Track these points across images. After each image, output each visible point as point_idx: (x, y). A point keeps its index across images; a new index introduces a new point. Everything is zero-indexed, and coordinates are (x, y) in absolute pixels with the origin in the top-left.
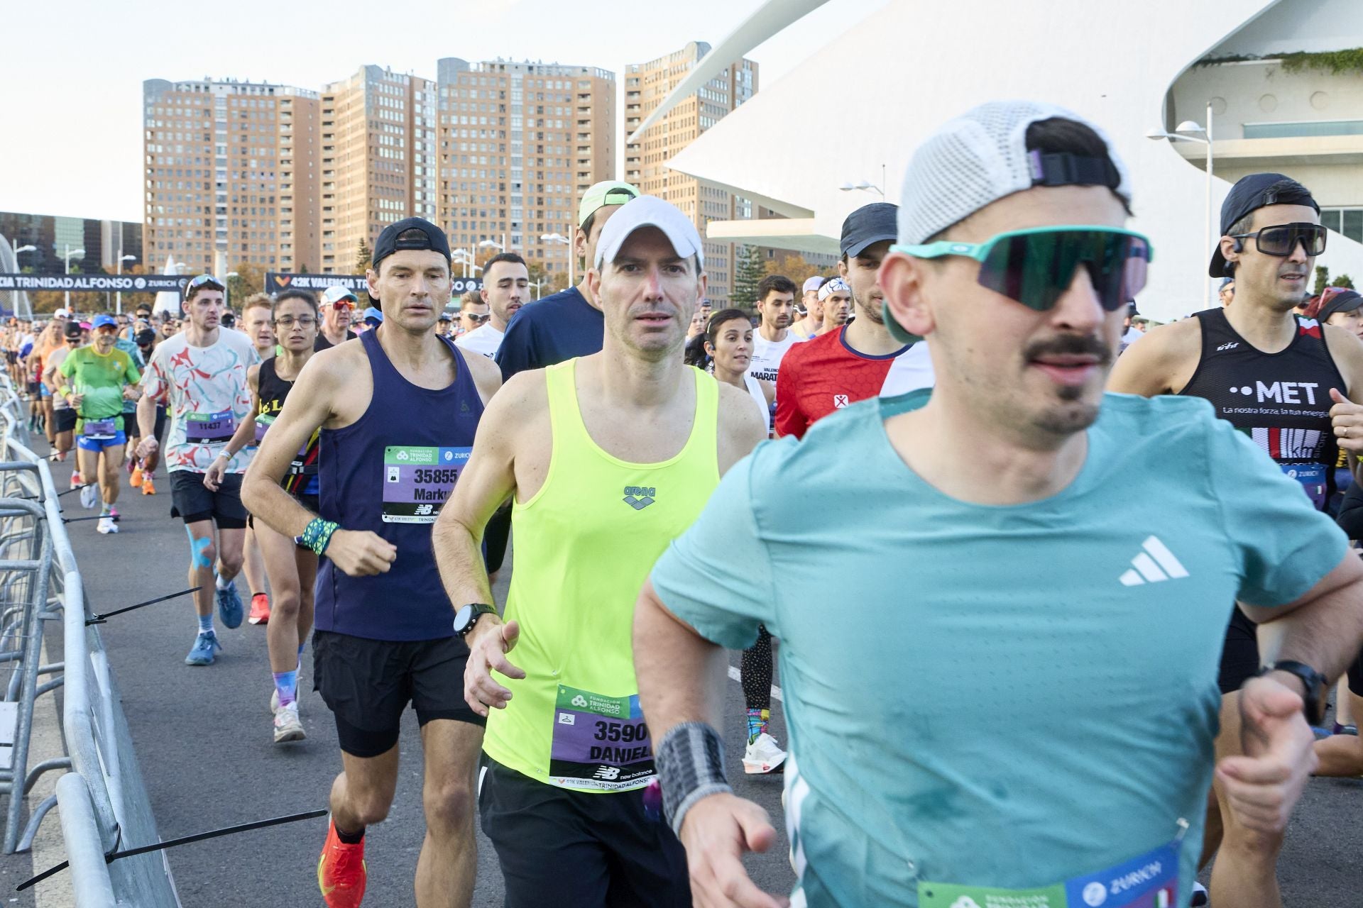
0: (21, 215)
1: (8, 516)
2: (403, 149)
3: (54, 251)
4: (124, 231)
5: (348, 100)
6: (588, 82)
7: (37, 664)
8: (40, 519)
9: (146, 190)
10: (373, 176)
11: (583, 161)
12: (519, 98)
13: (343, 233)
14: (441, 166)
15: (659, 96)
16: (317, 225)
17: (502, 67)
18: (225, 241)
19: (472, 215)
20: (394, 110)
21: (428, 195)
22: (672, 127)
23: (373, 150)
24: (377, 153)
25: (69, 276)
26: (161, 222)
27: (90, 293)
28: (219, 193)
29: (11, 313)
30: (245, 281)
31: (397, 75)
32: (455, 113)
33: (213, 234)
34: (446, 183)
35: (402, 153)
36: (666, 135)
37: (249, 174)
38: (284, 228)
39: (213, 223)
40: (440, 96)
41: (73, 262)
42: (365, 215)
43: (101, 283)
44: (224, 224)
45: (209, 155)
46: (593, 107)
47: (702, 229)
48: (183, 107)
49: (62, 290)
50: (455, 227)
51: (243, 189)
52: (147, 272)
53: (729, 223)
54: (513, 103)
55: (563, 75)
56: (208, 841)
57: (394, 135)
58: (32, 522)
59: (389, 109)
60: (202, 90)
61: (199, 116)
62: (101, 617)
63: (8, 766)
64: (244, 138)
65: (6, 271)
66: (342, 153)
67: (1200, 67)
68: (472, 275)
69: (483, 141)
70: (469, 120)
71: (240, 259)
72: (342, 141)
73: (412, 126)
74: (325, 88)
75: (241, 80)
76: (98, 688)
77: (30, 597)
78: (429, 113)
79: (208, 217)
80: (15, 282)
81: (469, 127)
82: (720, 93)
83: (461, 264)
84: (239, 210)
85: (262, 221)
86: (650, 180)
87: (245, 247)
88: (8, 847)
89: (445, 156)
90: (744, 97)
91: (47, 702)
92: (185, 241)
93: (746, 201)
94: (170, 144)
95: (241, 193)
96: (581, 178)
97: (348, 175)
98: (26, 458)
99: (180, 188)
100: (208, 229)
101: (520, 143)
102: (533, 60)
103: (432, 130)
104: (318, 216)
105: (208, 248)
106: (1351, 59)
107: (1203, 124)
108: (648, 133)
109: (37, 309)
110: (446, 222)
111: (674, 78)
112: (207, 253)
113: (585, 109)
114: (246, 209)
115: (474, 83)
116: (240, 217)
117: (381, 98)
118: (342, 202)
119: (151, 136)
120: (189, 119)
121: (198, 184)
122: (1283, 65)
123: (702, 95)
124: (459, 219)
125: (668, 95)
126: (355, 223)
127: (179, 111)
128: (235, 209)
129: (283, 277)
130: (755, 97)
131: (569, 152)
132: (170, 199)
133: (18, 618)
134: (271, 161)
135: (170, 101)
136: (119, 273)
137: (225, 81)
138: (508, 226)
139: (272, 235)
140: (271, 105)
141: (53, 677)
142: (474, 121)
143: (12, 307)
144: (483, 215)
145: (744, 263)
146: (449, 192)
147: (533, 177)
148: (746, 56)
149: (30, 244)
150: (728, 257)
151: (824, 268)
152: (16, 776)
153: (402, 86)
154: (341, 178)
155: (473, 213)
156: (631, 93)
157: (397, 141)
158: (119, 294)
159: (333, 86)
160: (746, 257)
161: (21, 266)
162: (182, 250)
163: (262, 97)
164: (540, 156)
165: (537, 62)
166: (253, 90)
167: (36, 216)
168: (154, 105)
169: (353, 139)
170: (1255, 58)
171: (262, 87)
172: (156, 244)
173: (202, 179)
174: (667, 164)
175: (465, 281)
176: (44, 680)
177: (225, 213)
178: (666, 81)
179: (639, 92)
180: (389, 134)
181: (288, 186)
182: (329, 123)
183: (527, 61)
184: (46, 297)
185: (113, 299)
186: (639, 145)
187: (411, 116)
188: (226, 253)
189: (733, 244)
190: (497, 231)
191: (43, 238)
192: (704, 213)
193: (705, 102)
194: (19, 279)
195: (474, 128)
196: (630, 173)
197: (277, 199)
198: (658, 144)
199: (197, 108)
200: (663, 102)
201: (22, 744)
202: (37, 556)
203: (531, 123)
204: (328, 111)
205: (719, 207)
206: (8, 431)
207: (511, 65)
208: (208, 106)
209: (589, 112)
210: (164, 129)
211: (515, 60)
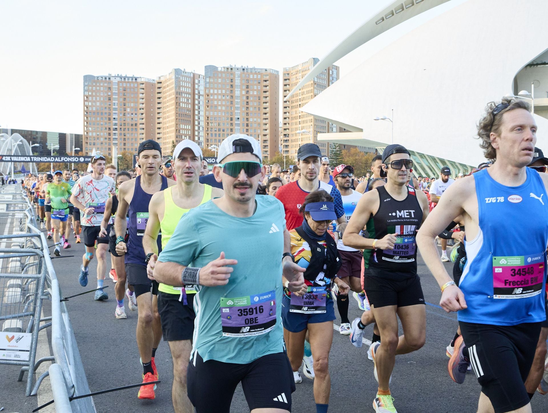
0: (34, 131)
1: (28, 256)
2: (190, 104)
3: (47, 146)
4: (75, 138)
5: (168, 83)
6: (266, 75)
7: (40, 317)
8: (41, 257)
9: (84, 121)
10: (178, 115)
11: (265, 108)
12: (239, 82)
13: (165, 138)
14: (206, 110)
15: (297, 81)
16: (154, 135)
17: (232, 69)
18: (116, 142)
19: (219, 131)
20: (187, 87)
21: (201, 123)
22: (303, 94)
23: (178, 104)
24: (179, 105)
25: (53, 156)
26: (90, 134)
27: (61, 164)
28: (114, 122)
29: (29, 172)
30: (125, 158)
31: (188, 73)
32: (212, 88)
33: (112, 139)
34: (208, 117)
35: (190, 105)
36: (300, 97)
37: (126, 114)
38: (141, 136)
39: (112, 134)
40: (206, 81)
41: (54, 150)
42: (175, 131)
43: (66, 159)
44: (116, 135)
45: (110, 106)
46: (269, 86)
47: (315, 137)
48: (100, 86)
49: (49, 162)
50: (212, 136)
51: (124, 120)
52: (84, 155)
53: (327, 134)
54: (236, 84)
55: (257, 72)
57: (186, 98)
58: (38, 258)
59: (185, 87)
60: (108, 79)
61: (106, 90)
62: (66, 298)
63: (28, 360)
64: (125, 99)
65: (27, 155)
66: (165, 105)
67: (528, 68)
69: (224, 100)
70: (218, 91)
71: (123, 149)
72: (165, 100)
73: (194, 94)
74: (158, 78)
75: (124, 75)
76: (65, 328)
77: (37, 290)
78: (201, 88)
79: (109, 132)
80: (31, 159)
81: (217, 94)
82: (323, 79)
83: (214, 151)
84: (122, 129)
85: (132, 134)
86: (293, 116)
87: (125, 144)
88: (27, 393)
89: (208, 106)
90: (333, 81)
91: (43, 333)
92: (100, 142)
93: (334, 125)
94: (95, 102)
95: (123, 122)
96: (264, 115)
97: (168, 114)
98: (35, 232)
99: (98, 120)
100: (110, 137)
101: (239, 101)
102: (245, 66)
103: (202, 95)
104: (155, 132)
105: (109, 145)
107: (530, 92)
108: (293, 96)
109: (39, 170)
110: (208, 134)
111: (304, 73)
112: (109, 147)
113: (266, 86)
114: (125, 128)
115: (220, 76)
116: (123, 132)
117: (181, 82)
118: (165, 126)
119: (87, 98)
120: (102, 91)
121: (106, 118)
123: (315, 80)
124: (214, 132)
125: (301, 80)
126: (170, 135)
128: (121, 129)
130: (338, 81)
131: (259, 105)
132: (94, 125)
133: (32, 298)
134: (136, 109)
135: (94, 84)
136: (73, 155)
137: (117, 75)
139: (136, 139)
141: (46, 323)
142: (220, 92)
143: (29, 169)
144: (223, 131)
145: (333, 151)
146: (209, 121)
147: (244, 115)
148: (335, 64)
149: (37, 143)
150: (326, 148)
151: (367, 153)
152: (31, 364)
153: (190, 77)
154: (165, 115)
156: (285, 80)
157: (188, 100)
158: (73, 164)
159: (161, 78)
160: (334, 148)
161: (33, 152)
162: (99, 146)
163: (132, 82)
164: (247, 106)
165: (246, 67)
166: (128, 79)
167: (39, 132)
168: (88, 86)
169: (169, 99)
171: (132, 78)
172: (88, 144)
173: (107, 116)
174: (301, 109)
176: (42, 324)
177: (116, 130)
178: (300, 74)
179: (289, 79)
180: (184, 97)
181: (143, 119)
182: (160, 93)
183: (242, 67)
184: (43, 165)
185: (71, 166)
186: (289, 101)
187: (194, 90)
188: (117, 147)
189: (328, 143)
191: (42, 141)
192: (316, 130)
193: (316, 83)
194: (32, 158)
195: (220, 94)
196: (285, 113)
197: (138, 124)
198: (297, 101)
199: (105, 87)
200: (299, 83)
201: (33, 350)
202: (40, 272)
203: (244, 93)
204: (160, 88)
205: (323, 127)
206: (28, 221)
207: (235, 68)
208: (110, 86)
209: (268, 88)
210: (92, 96)
211: (237, 66)
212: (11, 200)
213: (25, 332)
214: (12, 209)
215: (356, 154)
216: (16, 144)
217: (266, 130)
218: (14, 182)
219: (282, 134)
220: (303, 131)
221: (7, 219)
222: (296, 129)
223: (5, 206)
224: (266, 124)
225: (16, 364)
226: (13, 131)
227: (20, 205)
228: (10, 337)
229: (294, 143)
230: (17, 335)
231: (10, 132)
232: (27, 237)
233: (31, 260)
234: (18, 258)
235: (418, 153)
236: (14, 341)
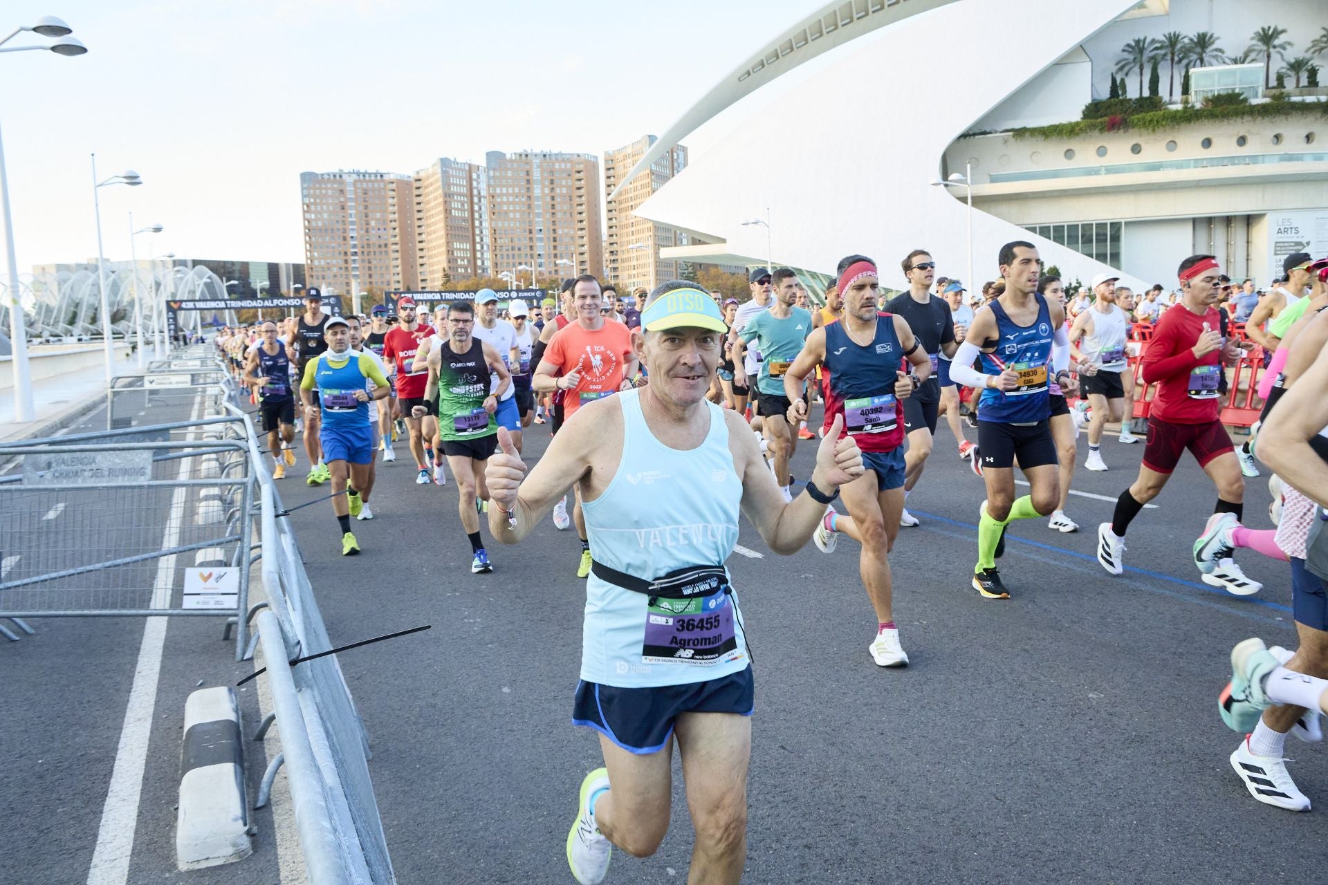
0: (227, 262)
1: (228, 451)
2: (467, 210)
3: (250, 283)
4: (293, 269)
5: (431, 180)
6: (581, 163)
9: (306, 242)
10: (449, 228)
11: (580, 213)
12: (538, 175)
13: (432, 265)
14: (491, 220)
15: (626, 170)
16: (415, 259)
17: (527, 155)
18: (357, 273)
20: (460, 185)
21: (484, 238)
22: (635, 189)
23: (448, 211)
24: (451, 213)
25: (260, 299)
26: (316, 263)
27: (274, 309)
28: (353, 242)
30: (372, 297)
31: (461, 163)
32: (499, 186)
33: (350, 269)
34: (495, 230)
35: (466, 213)
36: (631, 195)
37: (370, 230)
38: (395, 263)
39: (349, 262)
40: (488, 175)
41: (262, 290)
42: (445, 253)
43: (281, 302)
44: (357, 262)
45: (344, 219)
46: (585, 179)
47: (657, 253)
48: (326, 189)
49: (256, 308)
50: (502, 257)
51: (368, 240)
53: (673, 249)
54: (535, 178)
55: (565, 159)
56: (364, 647)
57: (460, 201)
58: (242, 454)
59: (457, 185)
60: (338, 177)
61: (337, 194)
62: (285, 512)
63: (235, 607)
64: (366, 207)
65: (220, 298)
66: (429, 214)
67: (962, 139)
68: (514, 288)
69: (517, 203)
70: (507, 190)
71: (368, 283)
72: (428, 206)
73: (472, 196)
74: (416, 173)
75: (362, 171)
76: (285, 556)
78: (482, 186)
79: (346, 258)
80: (226, 304)
81: (507, 195)
82: (665, 167)
83: (507, 282)
84: (366, 253)
85: (380, 259)
86: (623, 223)
87: (370, 276)
88: (239, 657)
89: (494, 213)
90: (679, 169)
92: (332, 274)
93: (683, 234)
94: (319, 213)
95: (366, 242)
96: (579, 224)
99: (327, 240)
100: (346, 266)
101: (540, 203)
102: (546, 151)
103: (485, 197)
104: (416, 255)
105: (347, 277)
106: (1055, 131)
107: (965, 175)
108: (620, 194)
111: (636, 158)
112: (347, 281)
113: (580, 180)
114: (370, 252)
115: (509, 166)
116: (366, 257)
117: (451, 179)
118: (430, 245)
119: (307, 209)
120: (330, 196)
121: (339, 237)
122: (1014, 136)
123: (653, 169)
124: (505, 253)
125: (632, 170)
126: (439, 258)
128: (363, 252)
129: (395, 294)
130: (686, 168)
131: (571, 208)
132: (321, 248)
134: (384, 222)
135: (317, 185)
136: (292, 295)
137: (352, 171)
138: (536, 256)
139: (387, 268)
140: (382, 185)
142: (511, 191)
144: (519, 249)
145: (683, 273)
146: (497, 236)
147: (550, 224)
148: (679, 143)
149: (234, 279)
150: (674, 269)
152: (241, 613)
153: (464, 170)
154: (429, 230)
155: (513, 249)
156: (608, 169)
157: (463, 205)
158: (292, 309)
159: (420, 172)
160: (685, 269)
161: (229, 294)
162: (331, 280)
163: (376, 181)
164: (553, 211)
165: (548, 152)
166: (370, 176)
167: (237, 262)
168: (307, 189)
169: (435, 205)
170: (996, 132)
171: (376, 175)
172: (314, 276)
173: (342, 235)
174: (634, 213)
175: (510, 292)
176: (254, 553)
177: (357, 255)
179: (613, 168)
180: (458, 201)
181: (395, 236)
182: (419, 196)
183: (542, 151)
184: (246, 313)
186: (615, 202)
187: (471, 189)
188: (359, 281)
189: (676, 262)
190: (529, 259)
191: (242, 276)
192: (657, 243)
193: (655, 173)
194: (228, 302)
195: (511, 195)
196: (610, 219)
197: (389, 245)
198: (627, 201)
199: (336, 188)
200: (629, 174)
201: (243, 592)
202: (246, 475)
203: (547, 191)
204: (419, 188)
205: (667, 238)
206: (225, 397)
207: (532, 154)
208: (342, 188)
209: (583, 182)
210: (315, 204)
211: (535, 151)
212: (198, 367)
213: (230, 566)
214: (201, 381)
215: (717, 277)
216: (202, 282)
217: (583, 246)
218: (203, 341)
219: (608, 251)
220: (638, 245)
221: (194, 397)
222: (628, 243)
223: (188, 378)
224: (583, 237)
225: (218, 615)
226: (196, 263)
227: (213, 375)
228: (206, 575)
229: (626, 264)
230: (217, 571)
231: (190, 264)
232: (226, 421)
233: (235, 458)
234: (213, 456)
235: (808, 272)
236: (212, 580)
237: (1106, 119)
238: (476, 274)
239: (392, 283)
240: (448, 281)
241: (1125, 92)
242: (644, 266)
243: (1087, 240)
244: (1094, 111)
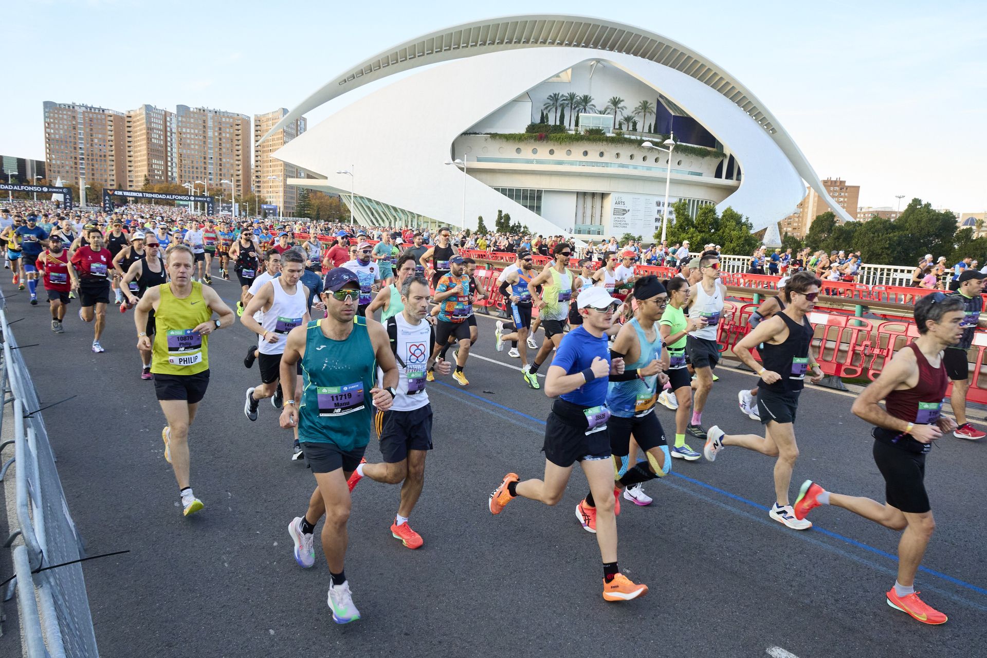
2: (162, 140)
3: (3, 170)
4: (36, 164)
5: (138, 118)
6: (239, 120)
9: (46, 148)
10: (149, 150)
11: (238, 150)
12: (211, 124)
13: (137, 172)
14: (179, 148)
15: (268, 128)
16: (125, 167)
17: (204, 111)
18: (84, 172)
20: (158, 124)
21: (174, 159)
22: (273, 140)
23: (149, 139)
24: (151, 140)
25: (11, 184)
26: (54, 162)
28: (81, 151)
31: (159, 110)
32: (185, 127)
33: (78, 168)
34: (181, 155)
36: (271, 143)
37: (94, 145)
38: (111, 168)
39: (78, 164)
40: (178, 120)
41: (12, 176)
42: (146, 165)
43: (27, 188)
44: (83, 164)
45: (75, 136)
47: (285, 180)
48: (63, 114)
50: (185, 173)
52: (48, 185)
53: (296, 179)
54: (209, 125)
55: (229, 116)
57: (158, 134)
59: (156, 123)
60: (71, 108)
61: (70, 119)
64: (91, 130)
66: (136, 139)
67: (463, 135)
68: (193, 194)
69: (196, 140)
70: (190, 131)
71: (91, 180)
72: (136, 134)
73: (166, 131)
74: (128, 112)
75: (89, 106)
78: (173, 126)
79: (76, 161)
81: (190, 133)
82: (292, 129)
85: (101, 165)
86: (265, 160)
87: (93, 174)
89: (181, 144)
90: (301, 132)
92: (65, 171)
93: (302, 172)
94: (57, 129)
95: (91, 152)
96: (237, 157)
97: (139, 149)
99: (62, 148)
100: (76, 166)
101: (212, 141)
102: (217, 109)
103: (175, 133)
104: (126, 164)
105: (76, 174)
106: (512, 137)
108: (264, 142)
111: (274, 121)
112: (76, 176)
113: (238, 130)
114: (93, 159)
115: (192, 116)
117: (152, 119)
118: (136, 159)
119: (48, 125)
120: (66, 120)
121: (71, 147)
122: (490, 137)
123: (285, 129)
124: (187, 170)
125: (272, 128)
126: (142, 168)
127: (61, 116)
128: (88, 159)
129: (110, 190)
130: (305, 132)
131: (232, 147)
132: (58, 152)
135: (56, 111)
136: (35, 183)
137: (82, 105)
139: (105, 170)
142: (192, 131)
144: (197, 168)
145: (301, 194)
146: (182, 159)
147: (218, 155)
148: (303, 116)
150: (296, 191)
153: (161, 114)
154: (136, 149)
155: (193, 168)
156: (257, 126)
157: (160, 136)
158: (35, 193)
159: (131, 112)
160: (302, 192)
162: (64, 174)
163: (99, 113)
164: (220, 147)
166: (95, 110)
168: (49, 112)
169: (140, 134)
170: (482, 134)
171: (99, 109)
172: (52, 171)
173: (72, 144)
174: (272, 154)
177: (83, 160)
178: (271, 122)
179: (260, 126)
180: (156, 133)
181: (112, 151)
182: (130, 127)
183: (214, 109)
186: (260, 146)
187: (166, 127)
188: (85, 177)
189: (297, 187)
190: (203, 175)
192: (286, 175)
193: (286, 132)
195: (192, 134)
196: (257, 156)
197: (107, 156)
198: (268, 146)
199: (70, 115)
200: (270, 131)
203: (216, 134)
204: (129, 122)
205: (293, 172)
207: (207, 110)
208: (74, 115)
209: (240, 131)
210: (54, 123)
211: (209, 108)
215: (321, 198)
217: (239, 170)
219: (255, 175)
220: (274, 174)
222: (268, 172)
224: (239, 165)
229: (265, 185)
237: (537, 134)
238: (167, 181)
239: (108, 181)
240: (148, 183)
241: (548, 121)
242: (277, 187)
243: (525, 198)
244: (532, 128)
